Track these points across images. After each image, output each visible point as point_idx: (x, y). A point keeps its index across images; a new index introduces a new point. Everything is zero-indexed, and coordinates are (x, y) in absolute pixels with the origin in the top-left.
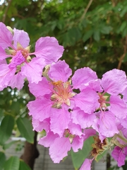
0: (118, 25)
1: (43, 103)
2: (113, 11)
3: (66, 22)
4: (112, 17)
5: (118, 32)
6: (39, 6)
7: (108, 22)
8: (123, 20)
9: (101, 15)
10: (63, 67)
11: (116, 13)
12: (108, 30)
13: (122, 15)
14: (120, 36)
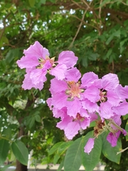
0: (105, 52)
1: (61, 97)
2: (99, 39)
3: (55, 50)
4: (99, 45)
5: (105, 59)
6: (28, 35)
7: (95, 49)
8: (108, 48)
9: (89, 43)
10: (75, 72)
11: (102, 41)
12: (95, 57)
13: (107, 43)
14: (107, 62)
